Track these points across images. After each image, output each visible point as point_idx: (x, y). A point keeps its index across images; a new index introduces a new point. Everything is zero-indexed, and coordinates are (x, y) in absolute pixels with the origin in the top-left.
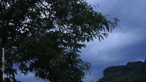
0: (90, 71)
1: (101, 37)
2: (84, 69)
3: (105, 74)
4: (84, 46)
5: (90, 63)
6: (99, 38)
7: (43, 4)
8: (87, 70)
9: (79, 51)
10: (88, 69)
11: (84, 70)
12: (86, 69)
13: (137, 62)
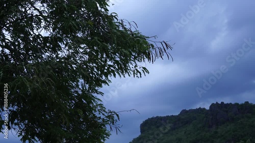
0: (117, 126)
3: (142, 131)
4: (107, 83)
7: (34, 7)
8: (111, 124)
11: (107, 123)
13: (197, 109)
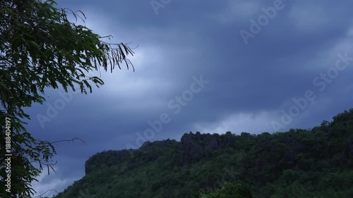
0: (50, 163)
1: (85, 85)
2: (36, 157)
5: (52, 145)
6: (82, 87)
9: (24, 115)
10: (47, 158)
11: (35, 160)
12: (41, 157)
